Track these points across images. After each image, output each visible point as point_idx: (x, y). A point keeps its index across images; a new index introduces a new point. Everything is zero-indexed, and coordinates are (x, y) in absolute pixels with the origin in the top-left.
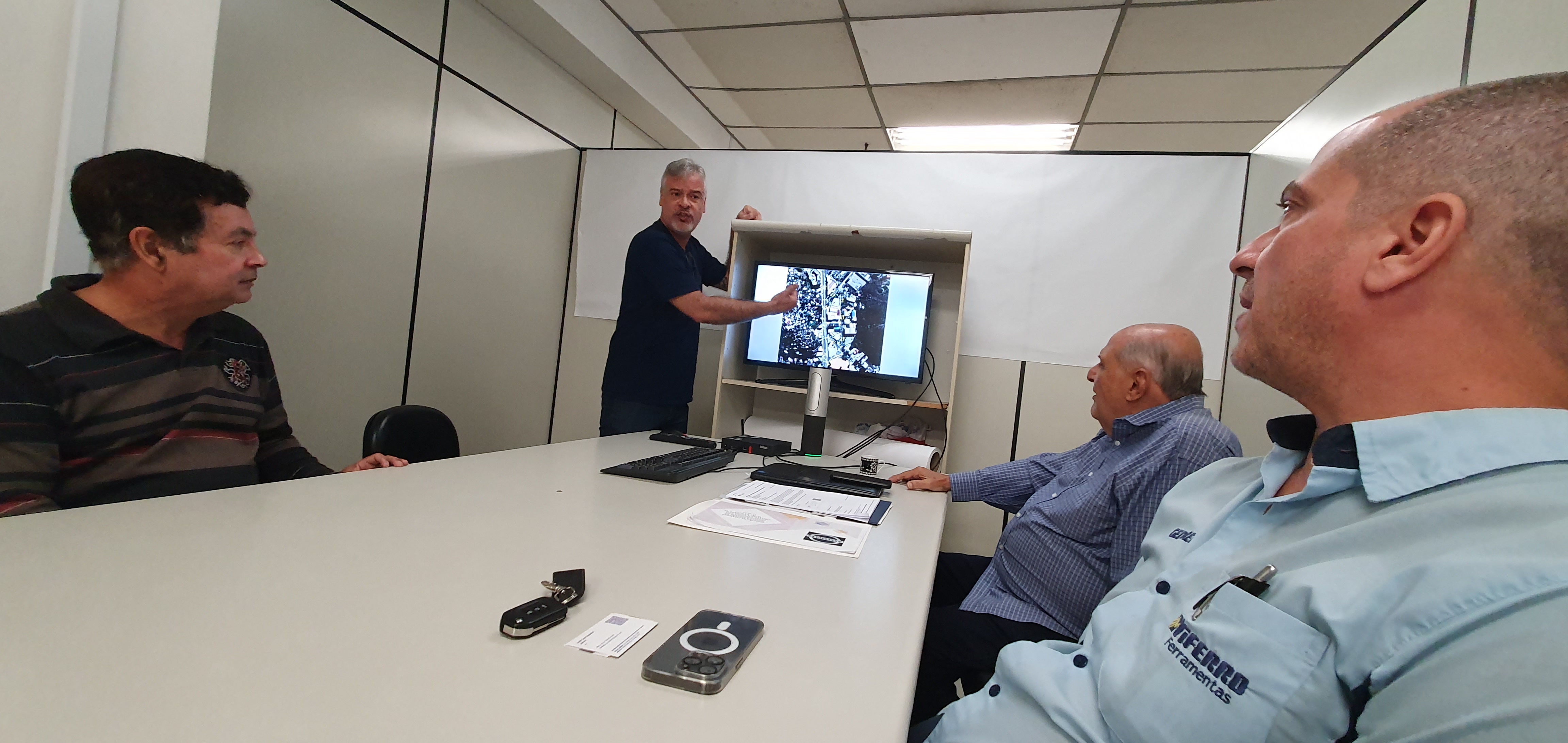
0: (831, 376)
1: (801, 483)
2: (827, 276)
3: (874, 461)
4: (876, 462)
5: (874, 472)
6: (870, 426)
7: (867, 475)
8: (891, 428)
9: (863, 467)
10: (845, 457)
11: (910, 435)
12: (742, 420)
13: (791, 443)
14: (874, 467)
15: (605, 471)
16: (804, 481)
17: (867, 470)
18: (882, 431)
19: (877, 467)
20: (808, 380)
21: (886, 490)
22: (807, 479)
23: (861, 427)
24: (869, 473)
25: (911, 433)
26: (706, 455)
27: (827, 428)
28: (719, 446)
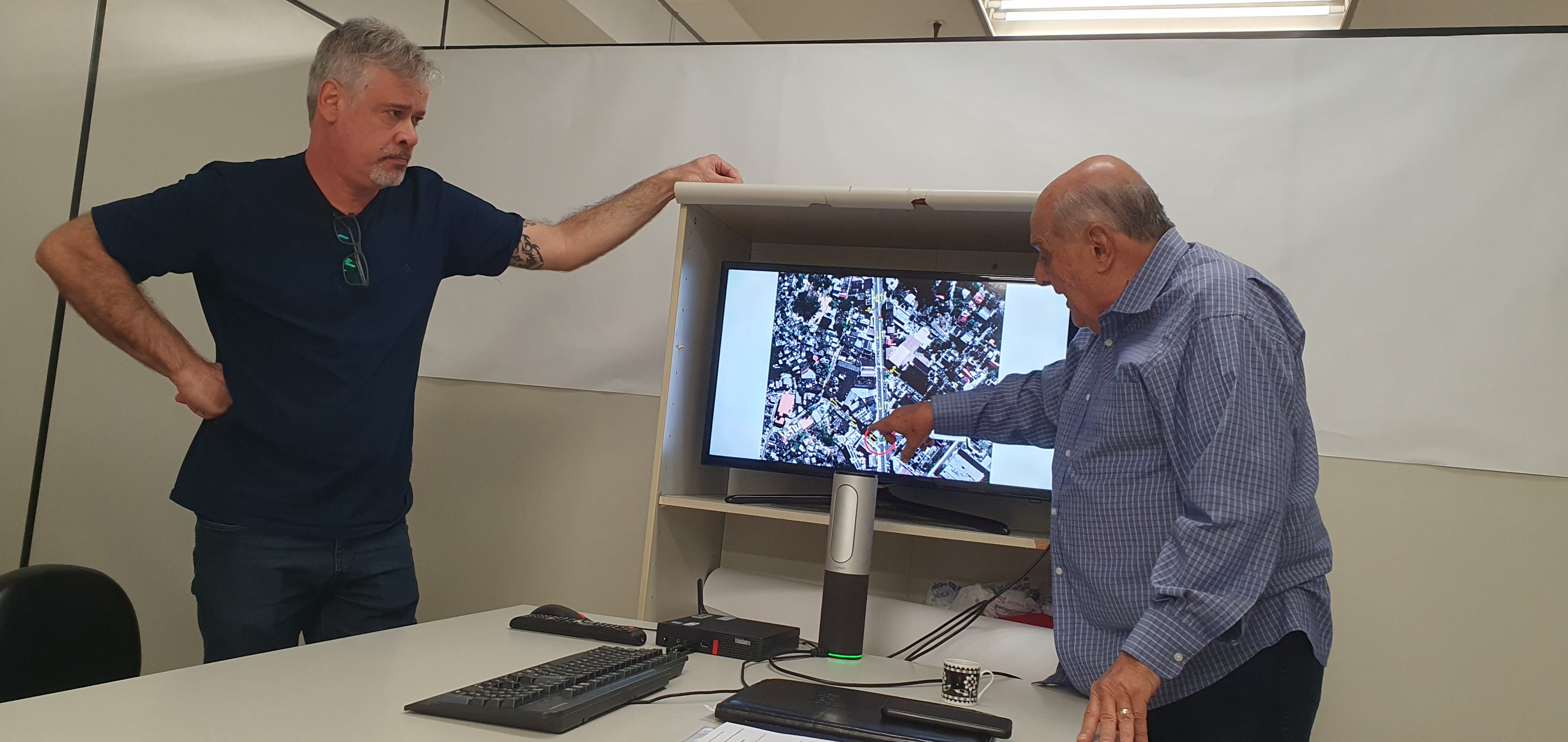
3: (970, 672)
4: (975, 675)
5: (972, 696)
6: (959, 588)
7: (957, 704)
8: (1003, 595)
9: (949, 686)
10: (909, 659)
12: (700, 582)
14: (972, 685)
15: (417, 709)
17: (958, 691)
18: (985, 604)
19: (977, 686)
22: (832, 718)
23: (940, 591)
24: (962, 699)
25: (1044, 604)
27: (869, 595)
28: (650, 644)
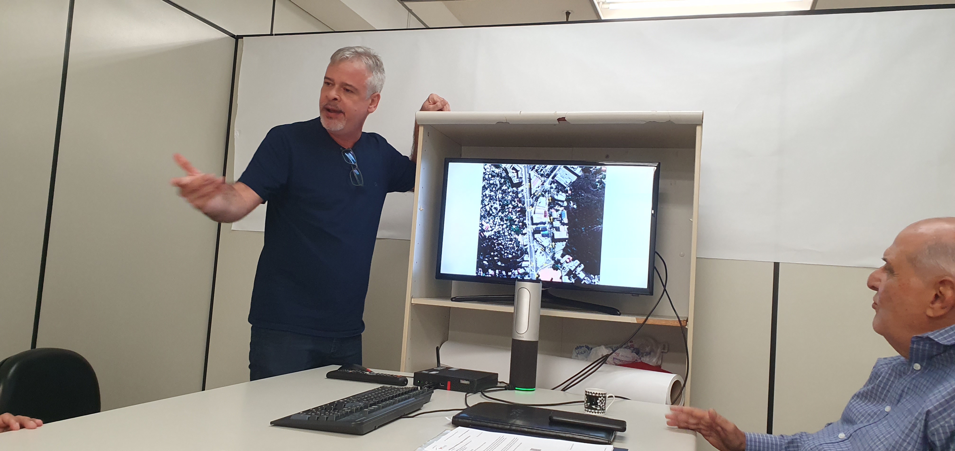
0: (541, 289)
1: (514, 428)
2: (530, 172)
3: (601, 395)
4: (604, 397)
5: (603, 410)
7: (594, 415)
8: (617, 351)
9: (589, 404)
10: (564, 390)
11: (642, 359)
12: (437, 348)
13: (497, 374)
14: (602, 403)
15: (276, 423)
16: (518, 426)
17: (594, 407)
18: (607, 356)
19: (605, 403)
20: (514, 295)
21: (619, 434)
22: (518, 423)
23: (580, 350)
24: (596, 411)
25: (643, 356)
26: (396, 396)
27: (539, 354)
28: (411, 384)
